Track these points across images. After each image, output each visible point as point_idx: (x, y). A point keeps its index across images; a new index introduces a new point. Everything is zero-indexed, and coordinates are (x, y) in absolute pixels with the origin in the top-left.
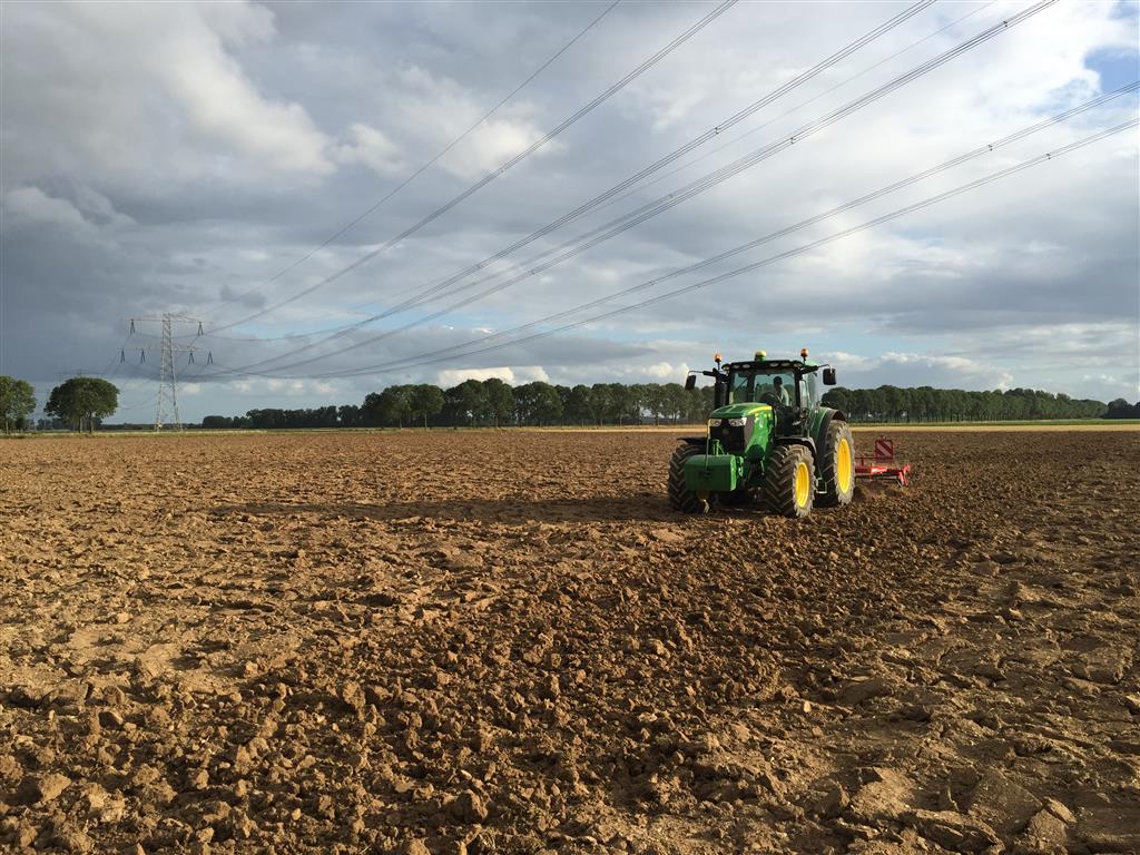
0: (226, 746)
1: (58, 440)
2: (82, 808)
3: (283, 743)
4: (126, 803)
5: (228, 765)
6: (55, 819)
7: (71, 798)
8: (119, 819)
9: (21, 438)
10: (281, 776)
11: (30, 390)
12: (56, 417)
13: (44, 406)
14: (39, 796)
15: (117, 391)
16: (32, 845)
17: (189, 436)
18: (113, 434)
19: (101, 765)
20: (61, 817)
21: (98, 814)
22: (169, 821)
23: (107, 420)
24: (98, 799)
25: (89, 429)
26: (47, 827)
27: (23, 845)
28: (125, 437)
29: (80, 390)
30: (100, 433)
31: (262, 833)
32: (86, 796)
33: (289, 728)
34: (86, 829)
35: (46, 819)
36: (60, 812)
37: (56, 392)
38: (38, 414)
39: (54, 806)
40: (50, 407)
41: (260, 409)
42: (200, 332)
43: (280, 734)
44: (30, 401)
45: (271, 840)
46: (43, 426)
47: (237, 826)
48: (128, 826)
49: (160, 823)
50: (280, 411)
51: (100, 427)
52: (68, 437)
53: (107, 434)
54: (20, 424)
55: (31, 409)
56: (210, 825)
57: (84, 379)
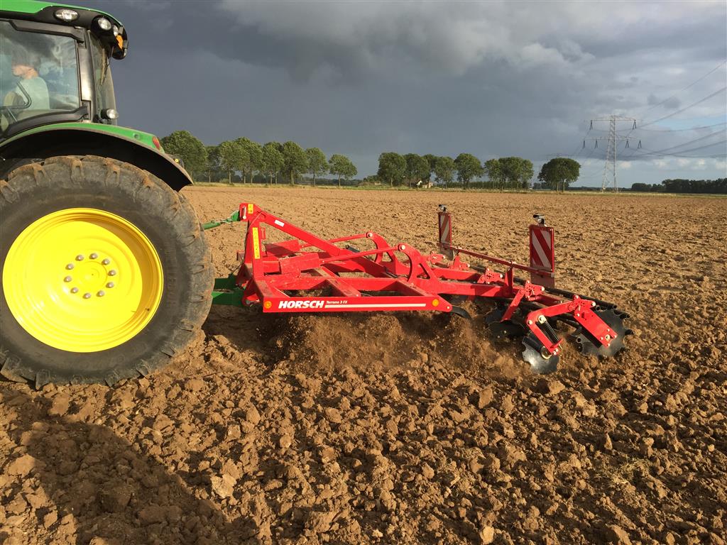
0: (658, 392)
1: (545, 196)
2: (572, 404)
3: (699, 400)
4: (596, 408)
5: (661, 404)
6: (557, 405)
7: (565, 396)
8: (593, 416)
9: (525, 193)
10: (698, 420)
11: (531, 165)
12: (544, 181)
13: (538, 175)
14: (548, 391)
15: (580, 166)
16: (545, 416)
17: (622, 196)
18: (576, 193)
19: (581, 383)
20: (560, 406)
21: (581, 410)
22: (624, 427)
23: (572, 185)
24: (581, 402)
25: (562, 189)
26: (553, 409)
27: (540, 414)
28: (582, 195)
29: (559, 166)
30: (568, 192)
31: (687, 452)
32: (573, 398)
33: (703, 392)
34: (575, 416)
35: (552, 404)
36: (560, 402)
37: (545, 167)
38: (534, 180)
39: (556, 398)
40: (541, 176)
41: (672, 179)
42: (635, 126)
43: (696, 393)
44: (531, 172)
45: (693, 459)
46: (536, 187)
47: (670, 443)
48: (599, 422)
49: (618, 425)
50: (687, 181)
51: (568, 189)
52: (550, 193)
53: (572, 193)
54: (525, 186)
55: (530, 177)
56: (651, 436)
57: (560, 159)
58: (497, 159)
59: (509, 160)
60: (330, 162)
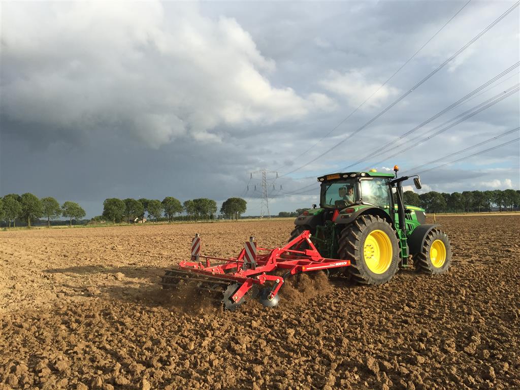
1: (225, 223)
9: (212, 222)
11: (215, 204)
12: (224, 214)
13: (220, 210)
15: (246, 203)
17: (274, 221)
18: (245, 220)
23: (242, 215)
25: (236, 218)
28: (249, 221)
29: (233, 203)
30: (240, 220)
33: (342, 381)
37: (224, 204)
38: (218, 213)
40: (222, 210)
43: (338, 384)
44: (215, 208)
46: (219, 218)
51: (240, 218)
52: (229, 222)
53: (243, 220)
54: (212, 217)
55: (215, 211)
57: (234, 198)
58: (192, 200)
59: (200, 200)
60: (63, 208)
